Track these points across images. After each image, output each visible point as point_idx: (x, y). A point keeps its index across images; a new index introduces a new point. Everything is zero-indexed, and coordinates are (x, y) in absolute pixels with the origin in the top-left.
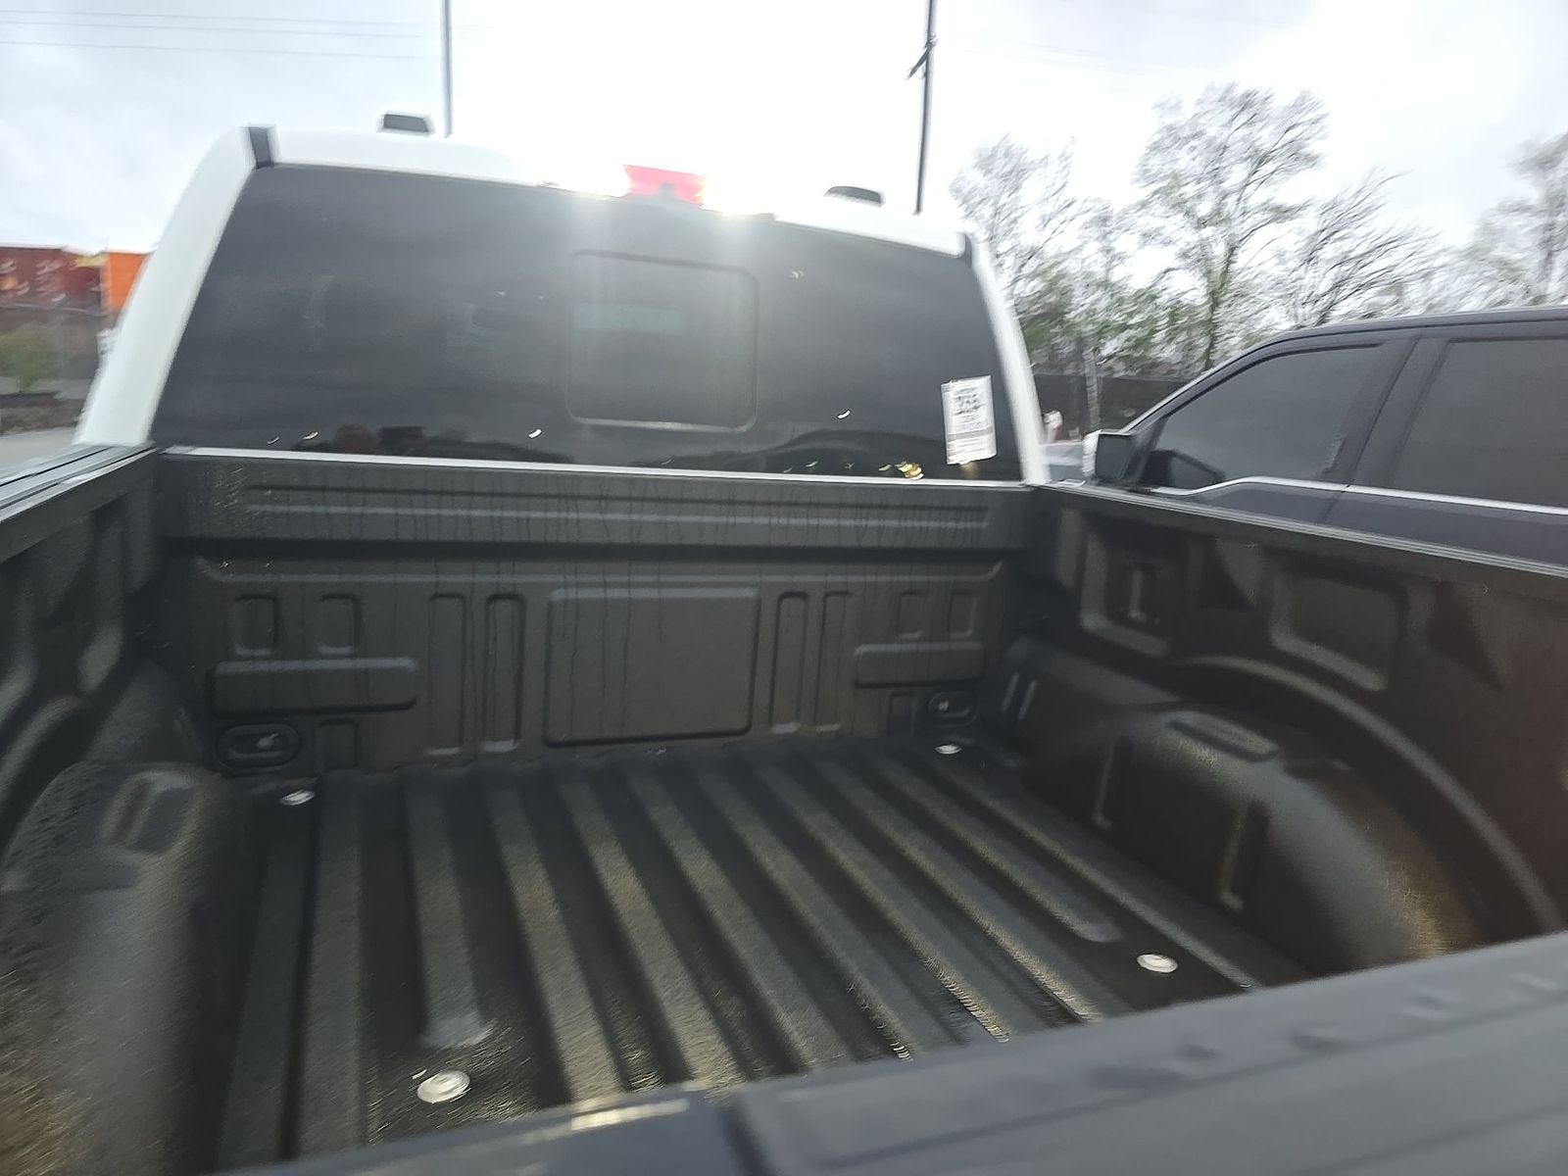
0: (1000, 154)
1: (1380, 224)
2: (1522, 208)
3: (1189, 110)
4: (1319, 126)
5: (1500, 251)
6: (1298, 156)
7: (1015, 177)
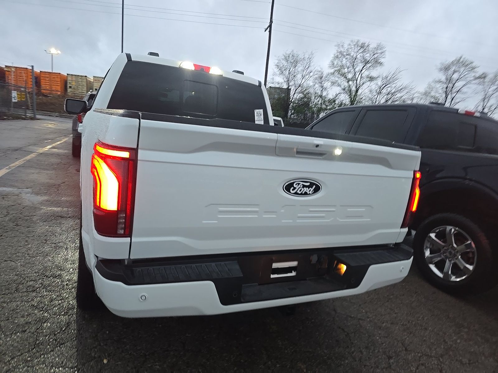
0: (291, 56)
1: (398, 84)
2: (440, 81)
3: (346, 46)
4: (383, 54)
5: (433, 94)
6: (377, 63)
7: (295, 63)
